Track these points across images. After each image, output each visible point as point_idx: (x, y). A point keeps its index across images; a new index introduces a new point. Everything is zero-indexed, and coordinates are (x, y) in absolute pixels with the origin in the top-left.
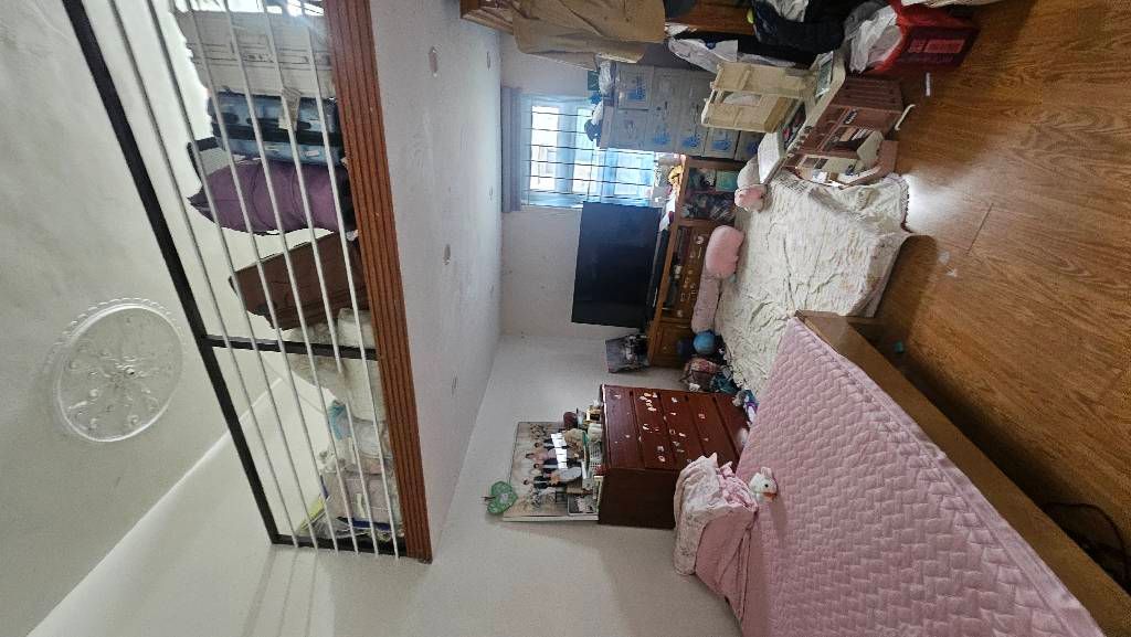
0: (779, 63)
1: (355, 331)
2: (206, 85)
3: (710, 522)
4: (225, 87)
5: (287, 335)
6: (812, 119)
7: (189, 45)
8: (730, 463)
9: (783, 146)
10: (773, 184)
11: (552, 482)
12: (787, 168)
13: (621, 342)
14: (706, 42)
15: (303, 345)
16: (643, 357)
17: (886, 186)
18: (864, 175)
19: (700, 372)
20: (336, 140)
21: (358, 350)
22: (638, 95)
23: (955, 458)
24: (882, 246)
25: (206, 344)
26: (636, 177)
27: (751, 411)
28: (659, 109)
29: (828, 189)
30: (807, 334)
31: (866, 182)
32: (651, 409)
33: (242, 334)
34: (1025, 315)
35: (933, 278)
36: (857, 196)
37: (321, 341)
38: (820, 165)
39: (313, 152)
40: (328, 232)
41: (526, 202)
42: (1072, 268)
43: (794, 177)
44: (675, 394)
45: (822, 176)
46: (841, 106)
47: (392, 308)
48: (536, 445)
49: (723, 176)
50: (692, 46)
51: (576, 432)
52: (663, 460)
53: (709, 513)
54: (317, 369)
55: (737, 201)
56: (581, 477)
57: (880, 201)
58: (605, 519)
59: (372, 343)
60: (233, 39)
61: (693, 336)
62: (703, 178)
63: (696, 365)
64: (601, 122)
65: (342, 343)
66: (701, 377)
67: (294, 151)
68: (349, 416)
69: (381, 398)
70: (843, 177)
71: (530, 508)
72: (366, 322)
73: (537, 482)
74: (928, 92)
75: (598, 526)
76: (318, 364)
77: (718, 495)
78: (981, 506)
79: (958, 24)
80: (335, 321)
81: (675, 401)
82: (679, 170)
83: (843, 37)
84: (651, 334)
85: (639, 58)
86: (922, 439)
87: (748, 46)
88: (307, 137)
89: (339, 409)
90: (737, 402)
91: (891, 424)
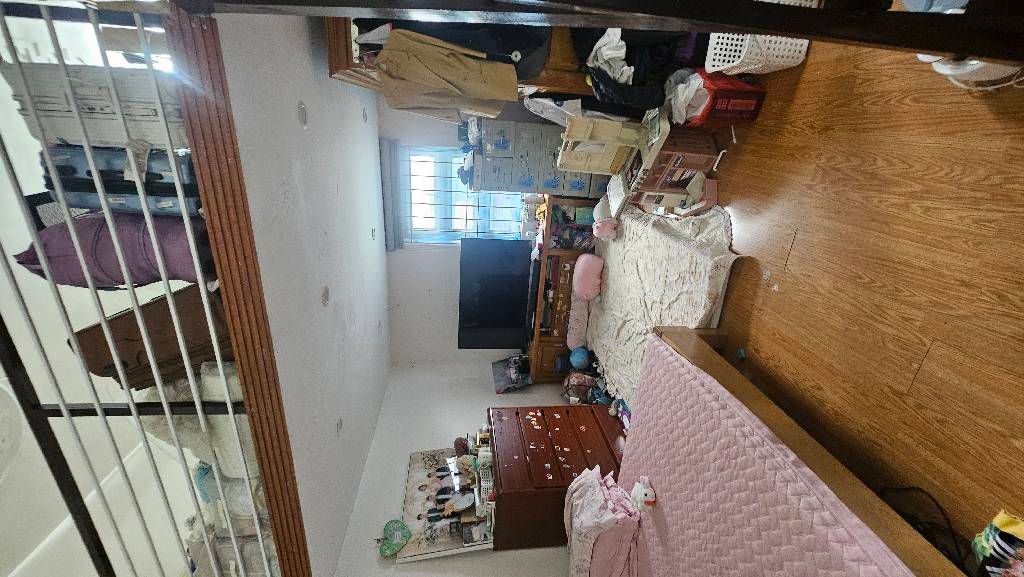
0: (616, 118)
1: (220, 385)
2: (36, 137)
3: (600, 536)
4: (61, 140)
5: (141, 396)
6: (648, 162)
7: (16, 97)
8: (612, 473)
9: (627, 185)
10: (623, 217)
11: (446, 513)
12: (633, 203)
13: (506, 362)
14: (555, 102)
15: (160, 404)
16: (526, 376)
17: (713, 216)
18: (694, 208)
19: (580, 385)
20: (191, 190)
21: (224, 404)
22: (502, 145)
23: (804, 458)
24: (716, 267)
25: (38, 416)
26: (507, 214)
27: (625, 419)
28: (522, 157)
29: (668, 220)
30: (665, 349)
31: (697, 213)
32: (537, 427)
33: (85, 398)
34: (837, 321)
35: (761, 293)
36: (691, 225)
37: (182, 398)
38: (659, 201)
39: (166, 204)
40: (186, 284)
41: (409, 240)
42: (867, 280)
43: (638, 211)
44: (557, 409)
45: (661, 210)
46: (669, 153)
47: (260, 357)
48: (429, 476)
49: (580, 211)
50: (543, 105)
51: (468, 459)
52: (551, 478)
53: (598, 526)
54: (177, 430)
55: (595, 232)
56: (474, 504)
57: (709, 229)
58: (499, 546)
59: (240, 396)
60: (68, 91)
61: (569, 352)
62: (564, 213)
63: (574, 379)
64: (472, 168)
65: (207, 398)
66: (580, 390)
67: (143, 202)
68: (216, 476)
69: (253, 453)
70: (678, 210)
71: (424, 544)
72: (233, 374)
73: (430, 515)
74: (735, 141)
75: (495, 553)
76: (178, 426)
77: (604, 507)
78: (833, 504)
79: (749, 88)
80: (197, 375)
81: (558, 416)
82: (544, 207)
83: (665, 96)
84: (533, 354)
85: (499, 113)
86: (774, 442)
87: (589, 104)
88: (157, 187)
89: (205, 470)
90: (612, 411)
91: (746, 429)
